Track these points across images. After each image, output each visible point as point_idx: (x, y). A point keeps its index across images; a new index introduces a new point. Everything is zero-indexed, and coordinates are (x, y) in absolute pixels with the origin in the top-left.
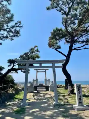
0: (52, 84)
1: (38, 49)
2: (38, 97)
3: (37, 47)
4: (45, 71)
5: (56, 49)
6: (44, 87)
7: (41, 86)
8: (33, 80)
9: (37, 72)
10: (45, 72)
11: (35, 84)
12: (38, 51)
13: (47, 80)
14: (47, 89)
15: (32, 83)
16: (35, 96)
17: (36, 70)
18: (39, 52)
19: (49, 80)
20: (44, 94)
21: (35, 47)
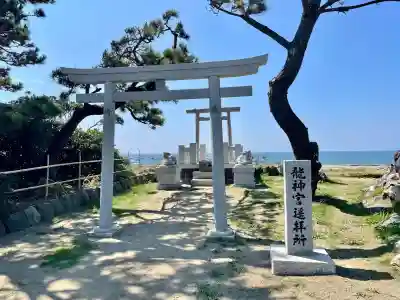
0: (245, 161)
1: (180, 26)
2: (178, 206)
3: (174, 14)
5: (245, 17)
8: (182, 148)
9: (199, 119)
10: (228, 118)
12: (183, 35)
13: (232, 148)
15: (174, 159)
17: (194, 111)
18: (187, 37)
21: (168, 16)
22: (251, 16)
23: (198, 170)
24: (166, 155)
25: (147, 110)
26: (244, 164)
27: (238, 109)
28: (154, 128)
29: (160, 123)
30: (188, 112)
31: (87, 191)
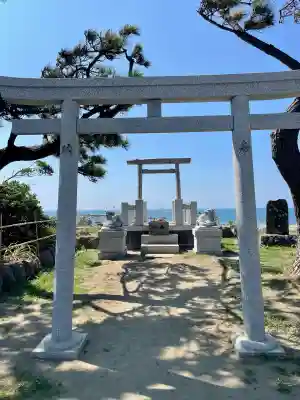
0: (208, 222)
1: (138, 49)
2: (145, 287)
4: (173, 166)
6: (172, 232)
7: (159, 229)
8: (125, 206)
9: (141, 172)
10: (176, 171)
11: (131, 223)
12: (141, 61)
13: (185, 207)
14: (185, 241)
15: (118, 219)
16: (132, 278)
18: (147, 64)
19: (194, 205)
20: (172, 267)
22: (250, 32)
23: (146, 233)
24: (110, 215)
25: (85, 157)
26: (209, 226)
27: (188, 161)
28: (94, 181)
29: (100, 174)
30: (130, 162)
31: (11, 266)
